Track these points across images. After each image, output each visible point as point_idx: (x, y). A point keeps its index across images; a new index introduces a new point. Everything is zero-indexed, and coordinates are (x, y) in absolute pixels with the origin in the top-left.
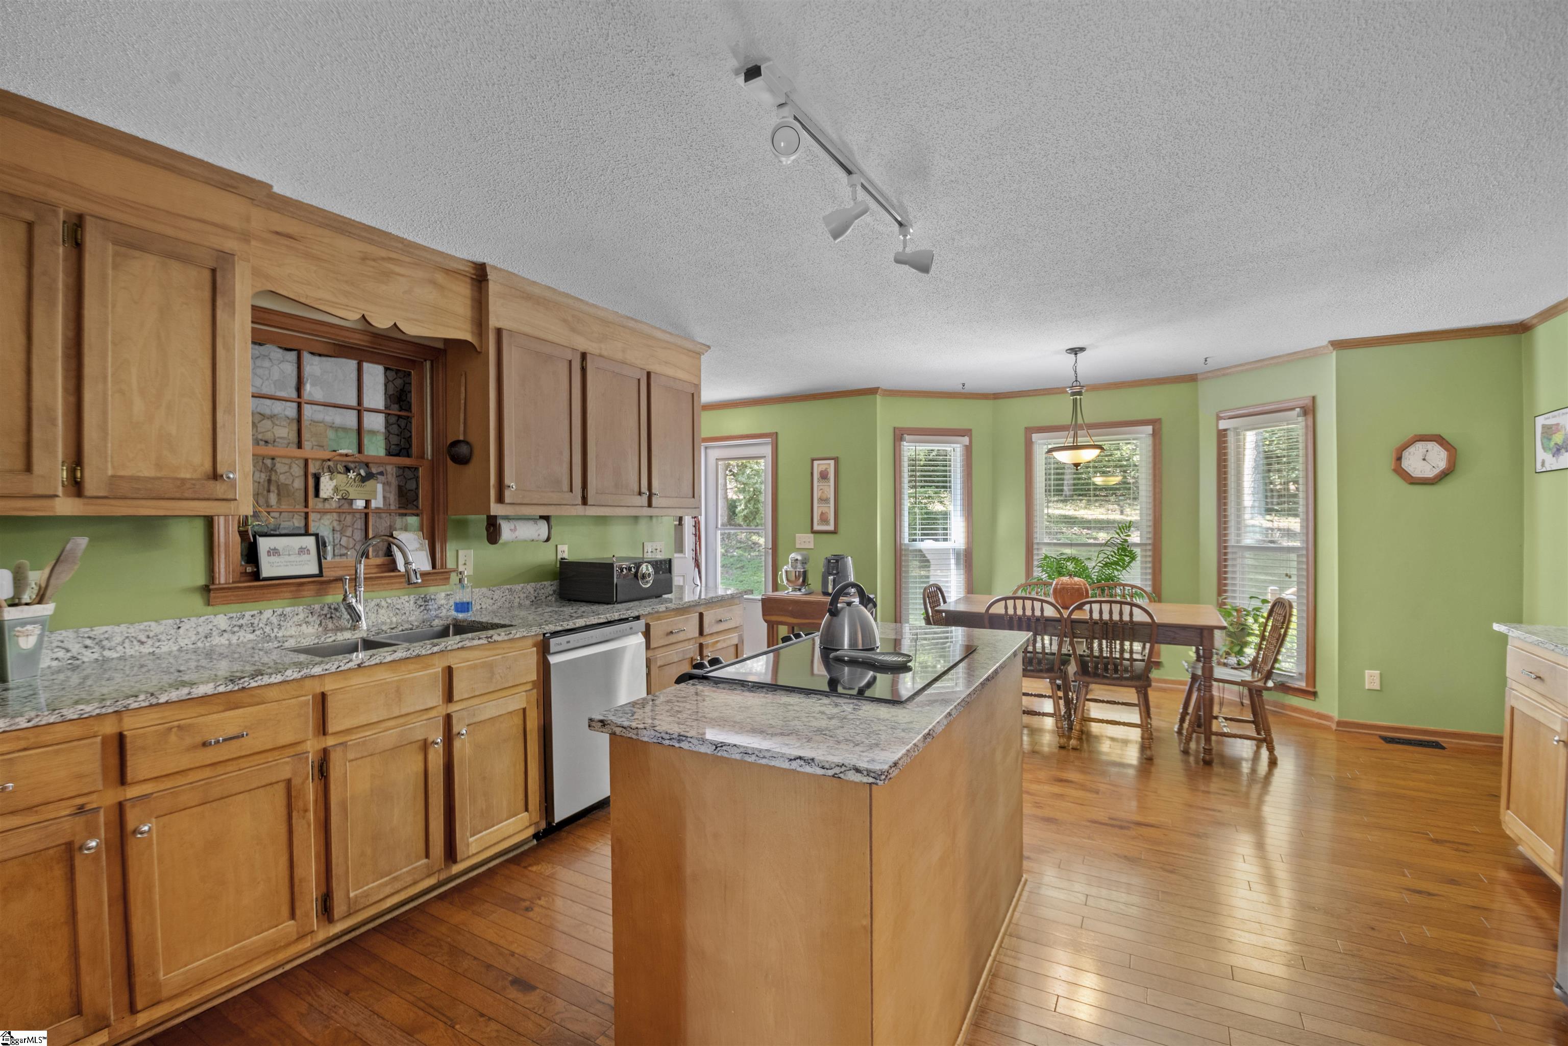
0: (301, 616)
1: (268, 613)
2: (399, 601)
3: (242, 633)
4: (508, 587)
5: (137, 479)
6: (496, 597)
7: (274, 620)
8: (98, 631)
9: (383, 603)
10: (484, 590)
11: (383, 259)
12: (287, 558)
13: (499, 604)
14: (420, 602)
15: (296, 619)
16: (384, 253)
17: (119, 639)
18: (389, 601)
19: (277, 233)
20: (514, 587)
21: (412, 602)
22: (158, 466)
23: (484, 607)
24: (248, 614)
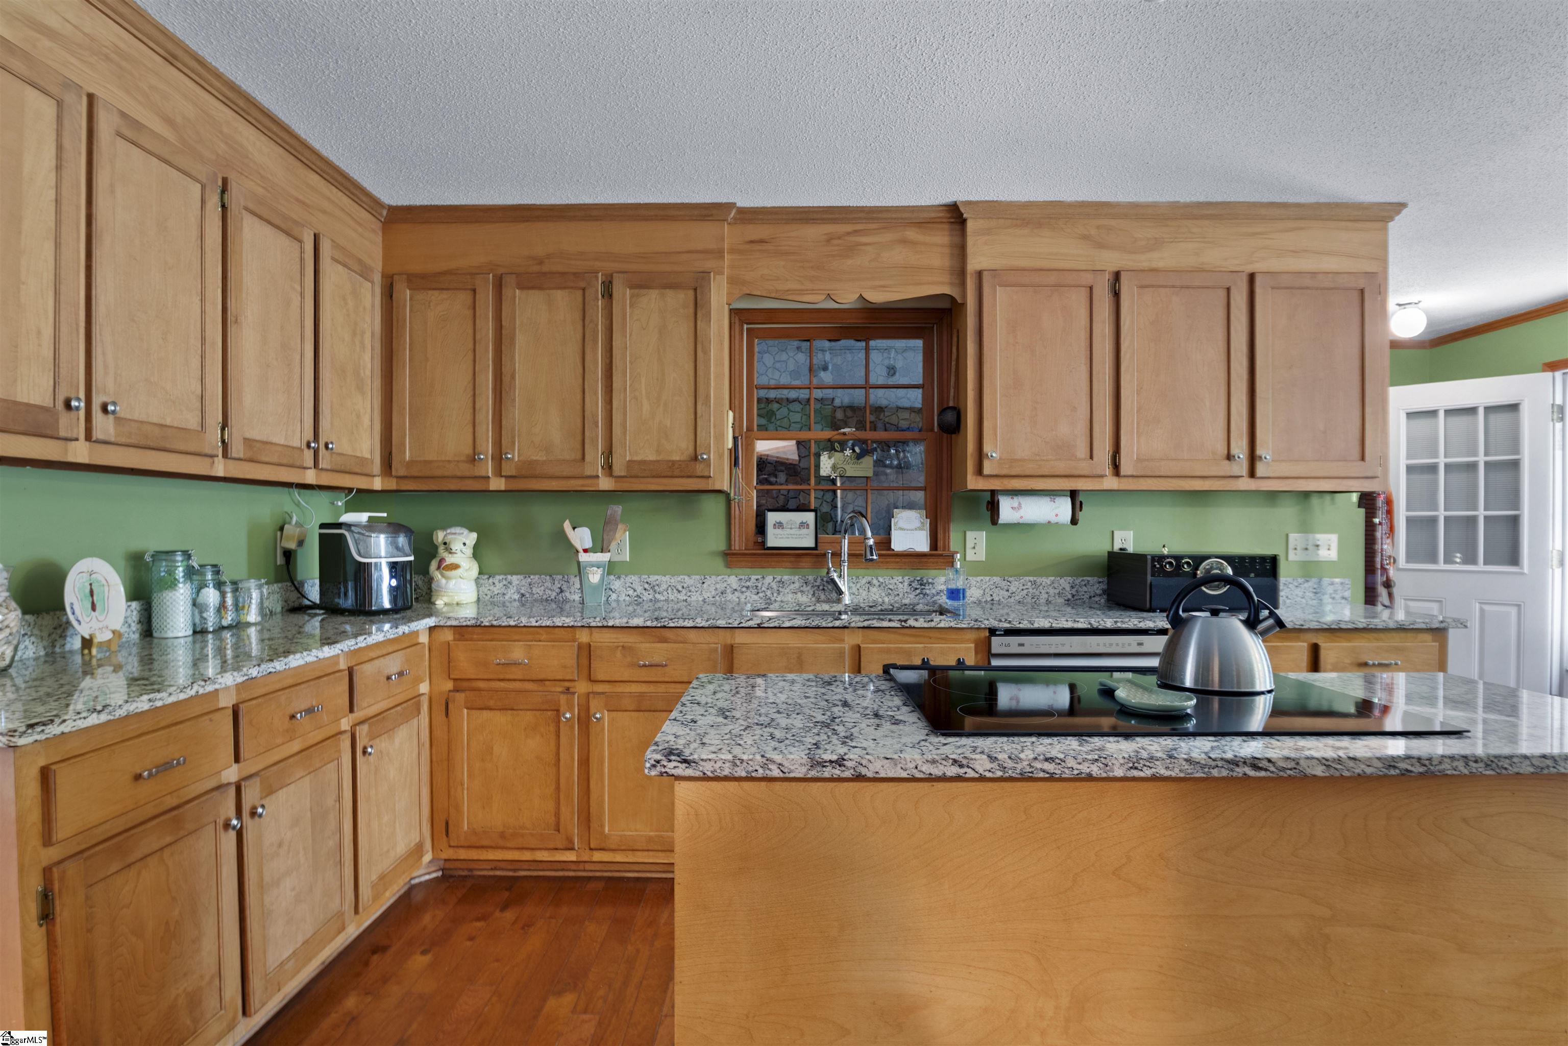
0: (797, 585)
1: (769, 579)
2: (892, 581)
3: (748, 594)
4: (1031, 579)
5: (643, 462)
6: (1012, 589)
7: (774, 585)
8: (653, 578)
9: (875, 582)
10: (996, 579)
11: (849, 234)
12: (789, 531)
13: (1017, 598)
14: (915, 585)
15: (792, 586)
16: (849, 228)
17: (664, 586)
18: (881, 580)
19: (752, 242)
20: (1039, 580)
21: (906, 584)
22: (658, 452)
23: (996, 599)
24: (754, 577)
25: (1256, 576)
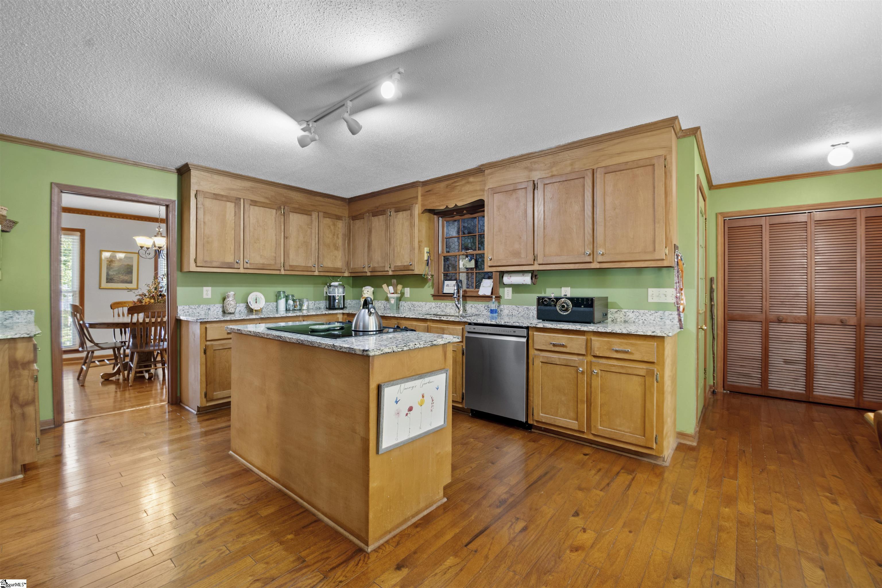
0: (451, 306)
1: (443, 304)
2: (479, 306)
3: (437, 309)
4: (527, 307)
5: (398, 266)
6: (520, 311)
7: (444, 306)
8: (414, 303)
9: (473, 306)
10: (514, 306)
11: (453, 183)
12: (450, 288)
13: (521, 314)
14: (486, 307)
15: (449, 307)
17: (416, 305)
18: (475, 305)
19: (427, 191)
20: (530, 307)
21: (483, 307)
22: (401, 263)
23: (514, 314)
24: (439, 303)
25: (584, 307)
